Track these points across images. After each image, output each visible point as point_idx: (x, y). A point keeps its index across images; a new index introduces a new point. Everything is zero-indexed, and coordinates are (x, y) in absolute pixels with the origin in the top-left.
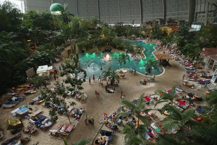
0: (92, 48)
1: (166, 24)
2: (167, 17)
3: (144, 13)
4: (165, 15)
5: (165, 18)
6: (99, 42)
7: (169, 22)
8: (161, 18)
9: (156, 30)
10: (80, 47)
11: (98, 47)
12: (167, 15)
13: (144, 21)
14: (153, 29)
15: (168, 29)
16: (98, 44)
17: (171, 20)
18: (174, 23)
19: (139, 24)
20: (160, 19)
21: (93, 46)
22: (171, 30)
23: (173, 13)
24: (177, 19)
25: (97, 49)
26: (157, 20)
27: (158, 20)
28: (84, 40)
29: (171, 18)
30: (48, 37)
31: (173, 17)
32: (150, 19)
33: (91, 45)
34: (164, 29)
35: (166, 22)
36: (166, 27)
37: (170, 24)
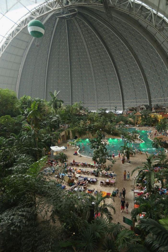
0: (85, 134)
1: (154, 111)
2: (153, 104)
3: (125, 98)
4: (150, 102)
5: (151, 105)
6: (93, 127)
7: (156, 109)
8: (146, 104)
9: (146, 117)
10: (74, 132)
11: (92, 133)
12: (152, 101)
13: (126, 107)
14: (142, 116)
15: (158, 116)
16: (92, 129)
17: (158, 107)
18: (162, 109)
19: (120, 110)
20: (146, 106)
21: (87, 132)
22: (162, 117)
23: (158, 99)
24: (164, 105)
25: (91, 135)
26: (142, 107)
27: (144, 107)
28: (77, 126)
29: (158, 105)
30: (42, 122)
31: (160, 103)
32: (134, 105)
33: (84, 131)
34: (154, 116)
35: (153, 109)
36: (155, 114)
37: (158, 110)
